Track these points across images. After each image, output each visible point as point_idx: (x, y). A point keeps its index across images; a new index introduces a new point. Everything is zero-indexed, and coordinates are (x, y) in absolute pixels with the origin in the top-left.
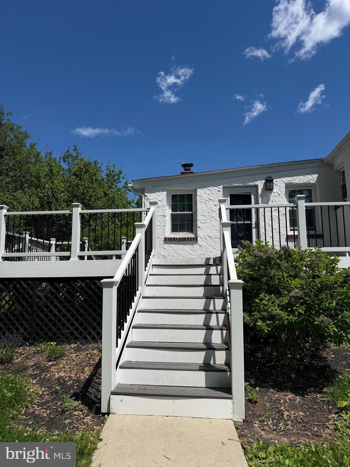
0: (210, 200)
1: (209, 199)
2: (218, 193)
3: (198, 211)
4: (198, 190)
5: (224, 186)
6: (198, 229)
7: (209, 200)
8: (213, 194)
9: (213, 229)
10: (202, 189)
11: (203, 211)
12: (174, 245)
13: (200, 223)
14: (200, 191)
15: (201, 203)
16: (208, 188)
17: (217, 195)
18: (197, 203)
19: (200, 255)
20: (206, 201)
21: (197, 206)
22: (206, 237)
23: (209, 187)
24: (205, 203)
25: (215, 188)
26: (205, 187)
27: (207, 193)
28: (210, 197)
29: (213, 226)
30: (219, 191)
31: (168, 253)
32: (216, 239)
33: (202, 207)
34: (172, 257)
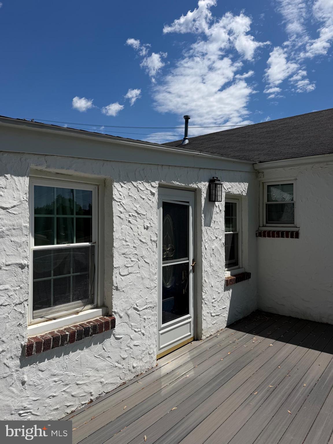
0: (138, 214)
1: (137, 212)
2: (151, 197)
3: (114, 245)
4: (115, 184)
5: (161, 183)
6: (114, 292)
7: (136, 215)
8: (143, 199)
9: (141, 287)
10: (122, 185)
11: (124, 243)
12: (55, 359)
13: (118, 275)
14: (120, 189)
15: (121, 220)
16: (135, 183)
17: (149, 202)
18: (113, 222)
19: (117, 364)
20: (130, 216)
21: (113, 231)
22: (129, 312)
23: (136, 181)
24: (129, 222)
25: (146, 185)
26: (129, 181)
27: (133, 195)
28: (138, 206)
29: (143, 279)
30: (153, 194)
31: (36, 395)
32: (146, 310)
33: (122, 233)
34: (48, 400)
